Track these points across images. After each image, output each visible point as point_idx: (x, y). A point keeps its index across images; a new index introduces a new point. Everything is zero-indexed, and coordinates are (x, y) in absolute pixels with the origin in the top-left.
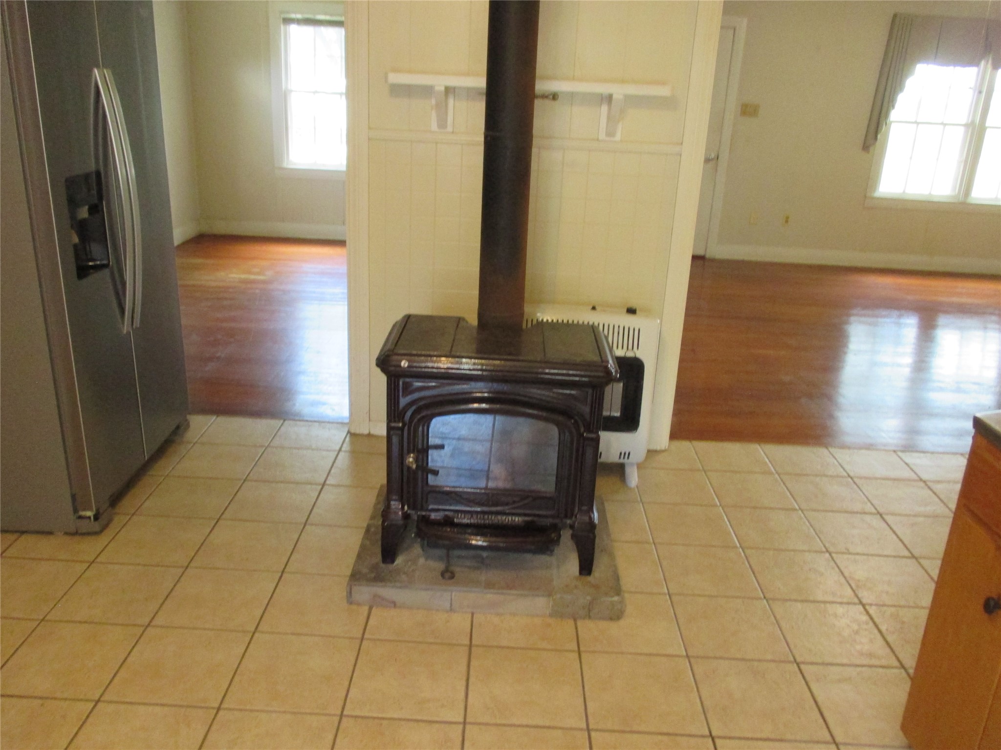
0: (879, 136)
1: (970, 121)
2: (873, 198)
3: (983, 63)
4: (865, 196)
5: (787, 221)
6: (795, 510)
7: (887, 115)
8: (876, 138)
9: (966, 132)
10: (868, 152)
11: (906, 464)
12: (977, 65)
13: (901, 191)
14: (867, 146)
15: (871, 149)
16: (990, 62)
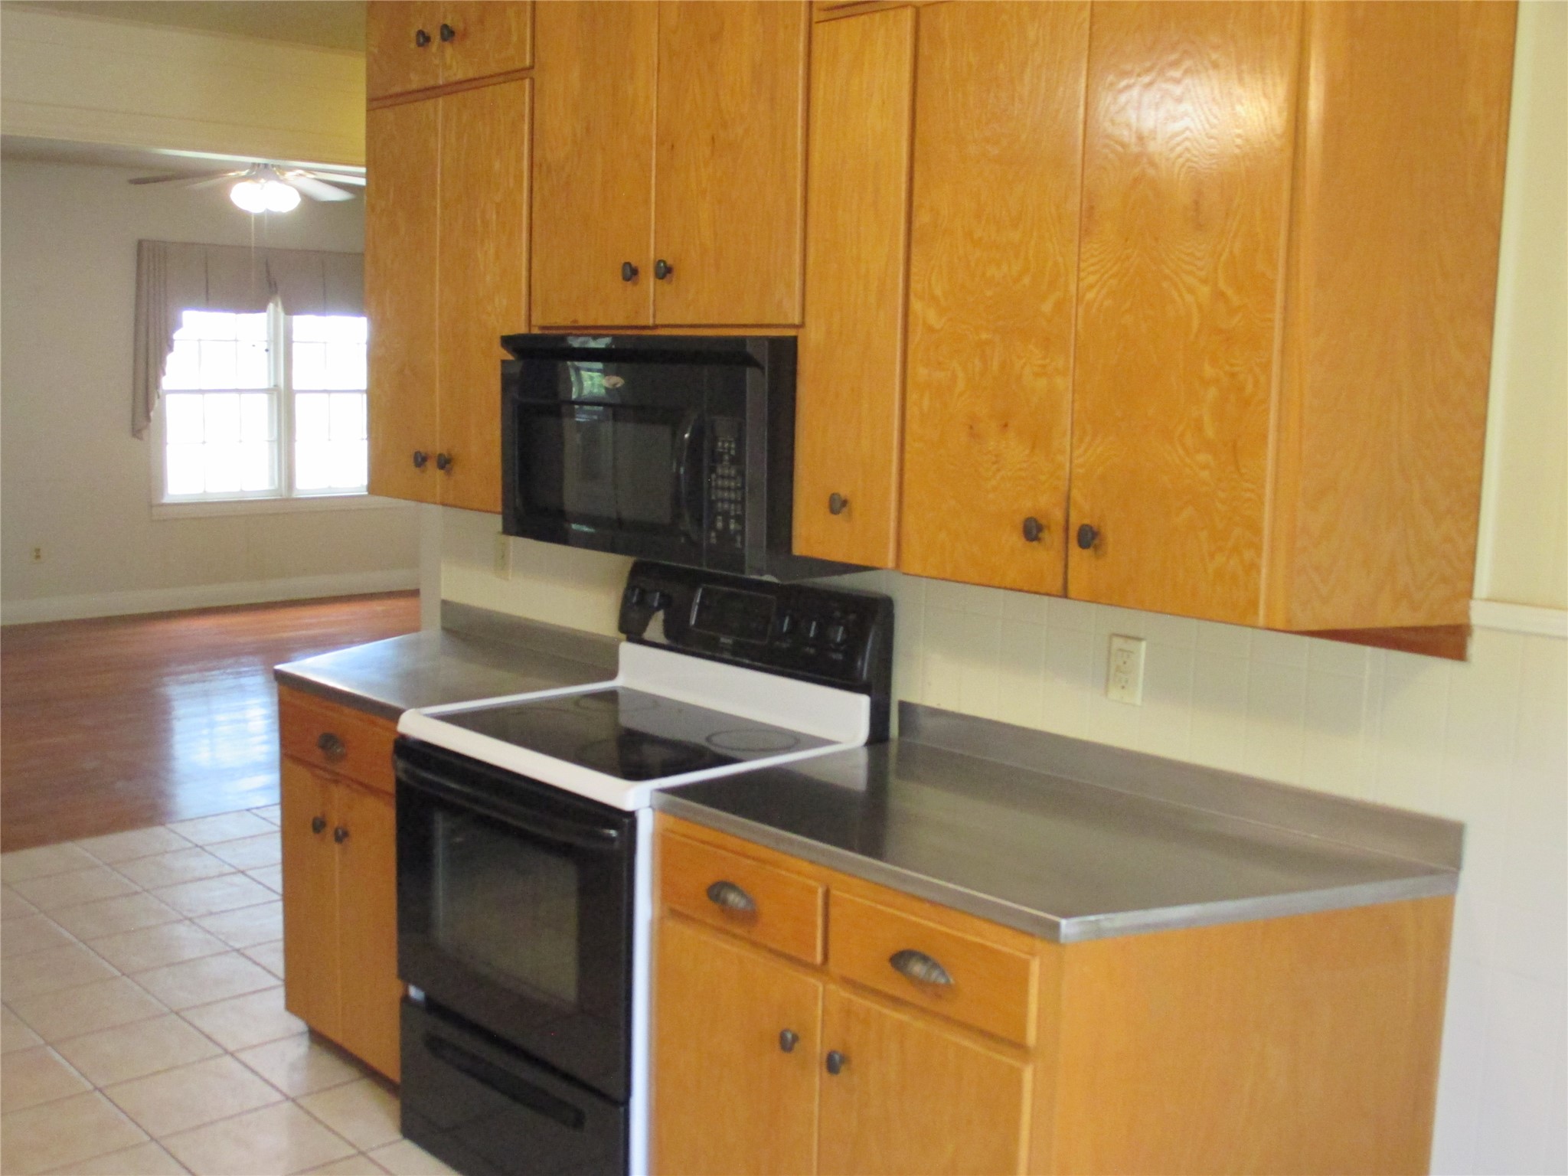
0: (152, 414)
1: (272, 384)
2: (163, 505)
3: (271, 306)
4: (151, 506)
5: (38, 557)
6: (136, 893)
7: (157, 385)
8: (148, 418)
9: (271, 400)
10: (141, 439)
11: (264, 819)
12: (262, 308)
13: (201, 491)
14: (137, 432)
15: (145, 433)
16: (280, 303)
